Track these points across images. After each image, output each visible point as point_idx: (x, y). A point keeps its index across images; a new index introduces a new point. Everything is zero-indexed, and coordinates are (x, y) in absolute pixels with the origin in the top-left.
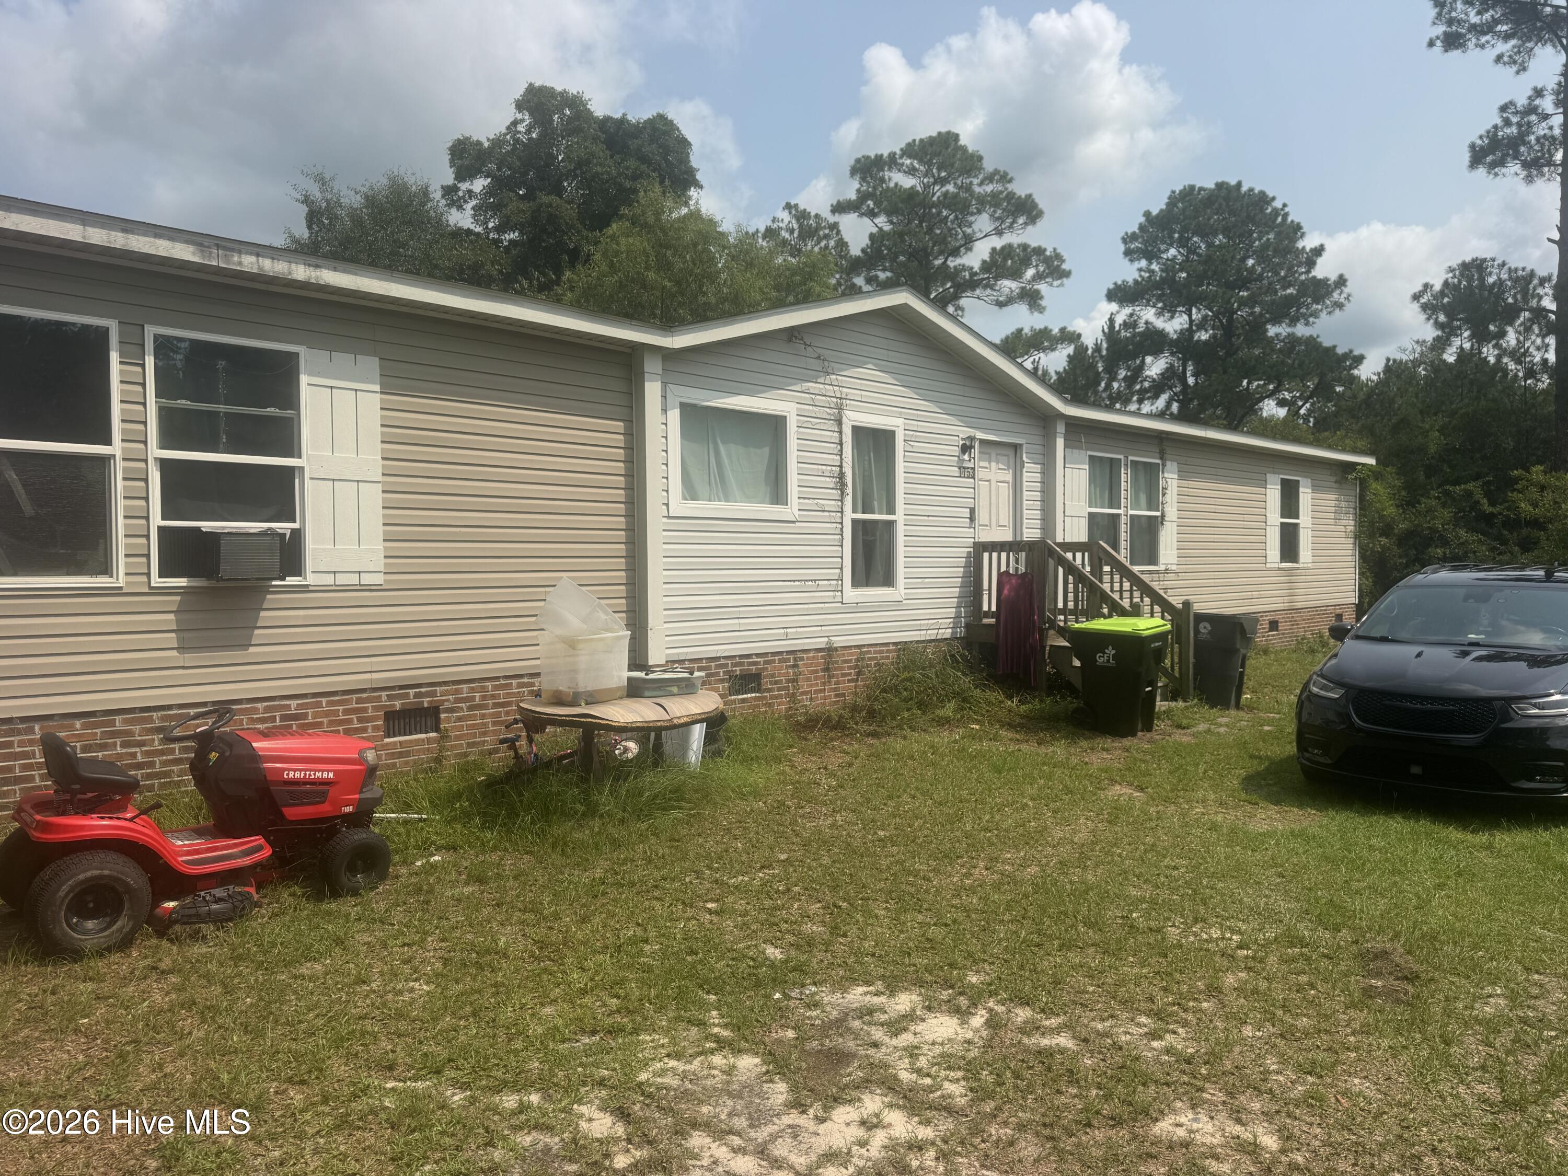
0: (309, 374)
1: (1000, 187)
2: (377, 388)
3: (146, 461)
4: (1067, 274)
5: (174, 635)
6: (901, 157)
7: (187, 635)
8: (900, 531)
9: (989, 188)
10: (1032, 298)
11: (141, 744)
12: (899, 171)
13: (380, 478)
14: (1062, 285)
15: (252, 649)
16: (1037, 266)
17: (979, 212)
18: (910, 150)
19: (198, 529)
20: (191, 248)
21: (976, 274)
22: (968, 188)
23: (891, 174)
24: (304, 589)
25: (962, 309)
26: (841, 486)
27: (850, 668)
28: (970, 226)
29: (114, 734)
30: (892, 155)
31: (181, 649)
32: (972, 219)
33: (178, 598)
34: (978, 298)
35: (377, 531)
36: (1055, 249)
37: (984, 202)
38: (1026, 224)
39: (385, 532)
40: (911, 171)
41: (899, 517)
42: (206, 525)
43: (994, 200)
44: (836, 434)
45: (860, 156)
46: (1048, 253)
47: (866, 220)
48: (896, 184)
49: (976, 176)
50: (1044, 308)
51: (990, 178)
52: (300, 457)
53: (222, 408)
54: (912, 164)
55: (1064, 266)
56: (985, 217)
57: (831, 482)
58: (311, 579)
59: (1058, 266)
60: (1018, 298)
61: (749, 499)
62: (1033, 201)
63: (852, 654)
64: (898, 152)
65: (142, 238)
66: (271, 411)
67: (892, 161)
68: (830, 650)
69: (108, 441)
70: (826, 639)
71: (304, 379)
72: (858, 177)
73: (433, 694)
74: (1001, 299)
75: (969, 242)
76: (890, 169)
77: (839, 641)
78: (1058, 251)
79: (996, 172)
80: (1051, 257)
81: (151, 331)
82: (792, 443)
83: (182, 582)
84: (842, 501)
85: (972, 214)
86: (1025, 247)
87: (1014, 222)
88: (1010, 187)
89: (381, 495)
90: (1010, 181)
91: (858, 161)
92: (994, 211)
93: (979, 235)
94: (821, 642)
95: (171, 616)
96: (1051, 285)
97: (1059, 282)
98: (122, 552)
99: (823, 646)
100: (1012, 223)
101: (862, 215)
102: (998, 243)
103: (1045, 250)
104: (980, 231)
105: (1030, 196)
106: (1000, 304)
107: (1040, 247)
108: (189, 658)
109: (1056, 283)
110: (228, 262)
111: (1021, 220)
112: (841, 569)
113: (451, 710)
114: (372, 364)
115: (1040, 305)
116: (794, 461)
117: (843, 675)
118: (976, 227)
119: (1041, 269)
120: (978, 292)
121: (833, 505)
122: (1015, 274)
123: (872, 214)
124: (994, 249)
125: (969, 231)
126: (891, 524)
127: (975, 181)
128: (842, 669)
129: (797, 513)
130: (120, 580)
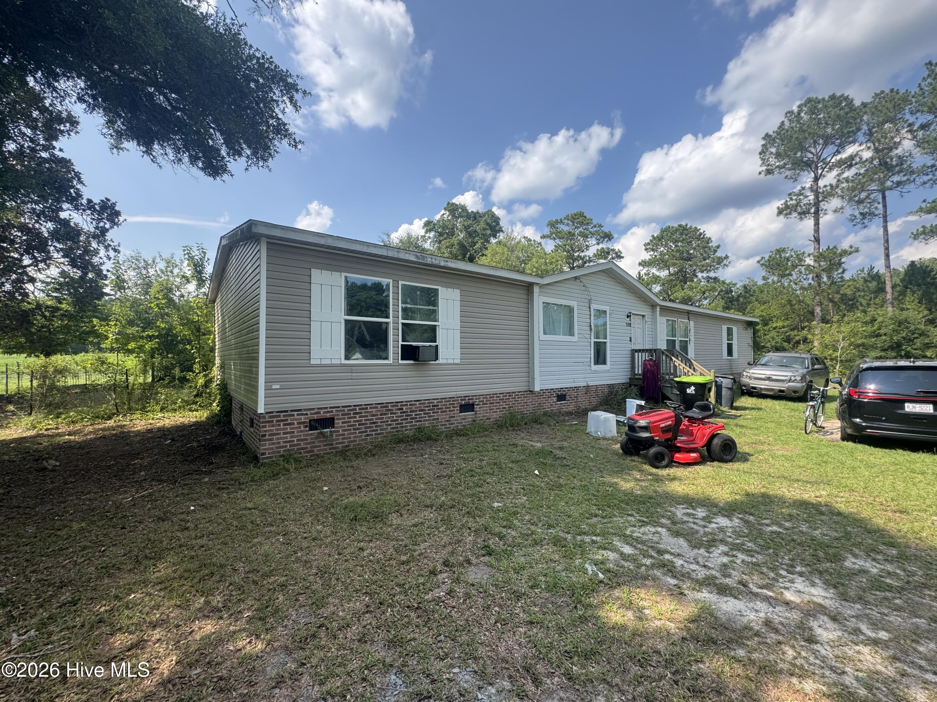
0: (441, 295)
1: (599, 229)
2: (459, 299)
3: (398, 324)
4: (623, 257)
5: (404, 379)
6: (564, 220)
7: (408, 379)
8: (608, 345)
9: (595, 229)
11: (395, 414)
12: (563, 225)
13: (460, 328)
16: (612, 255)
17: (592, 237)
18: (567, 218)
19: (411, 345)
20: (414, 256)
22: (588, 230)
23: (561, 226)
24: (439, 364)
26: (591, 329)
27: (593, 393)
29: (388, 410)
30: (561, 220)
31: (406, 383)
32: (588, 240)
33: (406, 367)
35: (458, 345)
36: (618, 250)
37: (593, 234)
38: (608, 241)
39: (461, 346)
40: (568, 225)
41: (608, 341)
42: (414, 344)
43: (597, 233)
44: (589, 312)
45: (550, 220)
47: (552, 241)
48: (561, 229)
49: (590, 226)
51: (595, 226)
52: (438, 322)
53: (419, 307)
54: (568, 222)
55: (622, 255)
56: (593, 239)
57: (588, 328)
58: (441, 361)
59: (620, 255)
61: (562, 335)
63: (594, 388)
64: (563, 218)
65: (402, 254)
66: (431, 307)
67: (561, 222)
68: (587, 387)
69: (388, 318)
70: (586, 383)
71: (440, 297)
72: (549, 227)
73: (472, 399)
75: (587, 247)
76: (560, 224)
77: (591, 384)
78: (620, 250)
79: (598, 224)
80: (617, 252)
81: (401, 283)
82: (576, 315)
83: (406, 362)
84: (590, 335)
85: (589, 238)
86: (608, 249)
88: (602, 229)
89: (460, 334)
90: (602, 227)
91: (549, 222)
92: (597, 237)
93: (591, 245)
95: (404, 373)
97: (620, 260)
98: (391, 353)
99: (585, 385)
100: (603, 241)
101: (551, 239)
102: (601, 246)
103: (615, 250)
104: (592, 243)
105: (609, 232)
107: (613, 249)
108: (409, 386)
110: (424, 261)
111: (606, 240)
112: (591, 358)
113: (477, 405)
114: (457, 292)
117: (591, 395)
118: (590, 242)
119: (614, 255)
121: (588, 336)
123: (554, 239)
124: (597, 250)
125: (587, 243)
126: (605, 343)
128: (591, 393)
129: (577, 339)
130: (390, 361)
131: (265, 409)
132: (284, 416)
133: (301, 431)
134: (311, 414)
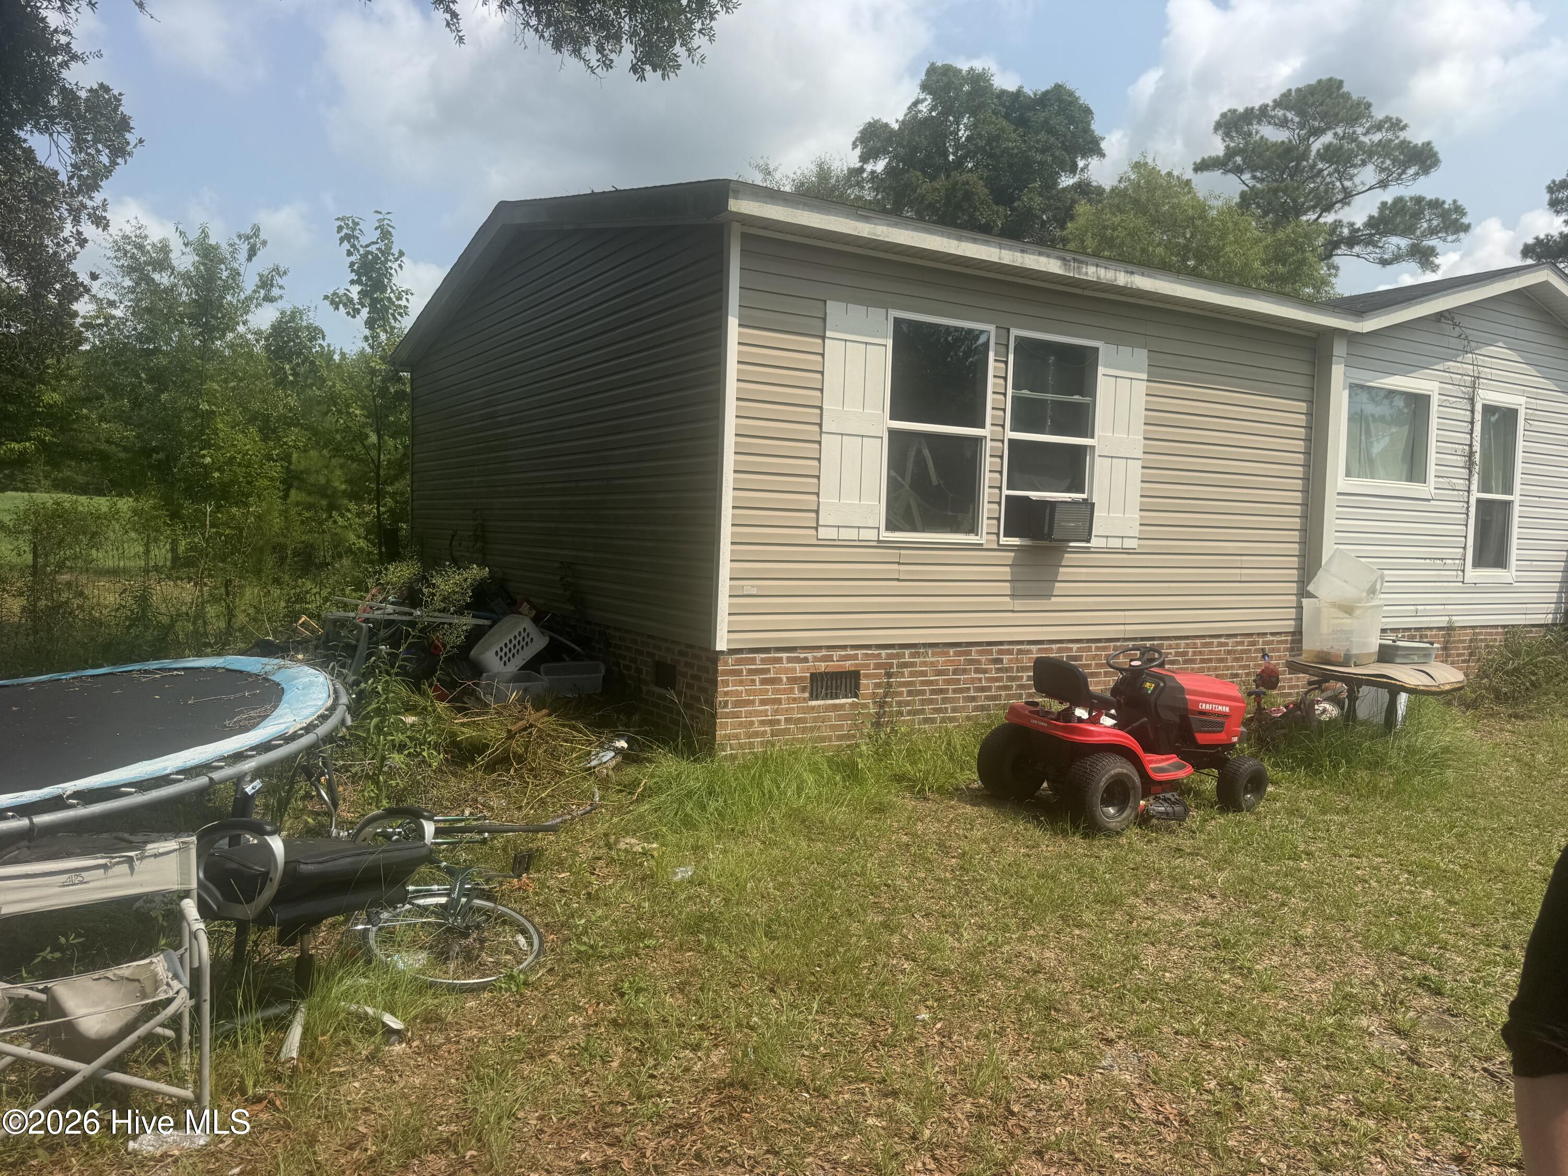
0: (1105, 366)
1: (1390, 136)
2: (1145, 376)
3: (1003, 441)
4: (1466, 228)
5: (1008, 584)
6: (1274, 109)
7: (1017, 584)
8: (1516, 512)
9: (1377, 137)
10: (1424, 256)
11: (985, 671)
12: (1270, 123)
13: (1141, 456)
14: (1457, 240)
15: (1053, 599)
16: (1430, 220)
17: (1364, 163)
18: (1284, 102)
19: (1027, 498)
20: (1059, 263)
21: (1359, 230)
22: (1353, 138)
23: (1260, 128)
24: (1088, 550)
25: (1337, 268)
26: (1471, 464)
27: (1464, 648)
28: (1351, 179)
29: (971, 662)
30: (1264, 109)
31: (1012, 596)
32: (1353, 171)
33: (1013, 554)
34: (1358, 256)
35: (1135, 500)
36: (1455, 202)
37: (1370, 153)
38: (1417, 174)
39: (1141, 503)
40: (1283, 123)
41: (1516, 497)
42: (1034, 495)
43: (1383, 149)
44: (1468, 413)
45: (1225, 110)
46: (1446, 206)
47: (1231, 177)
48: (1262, 137)
49: (1361, 125)
50: (1438, 266)
51: (1379, 127)
52: (1093, 437)
53: (1050, 396)
54: (1284, 115)
55: (1465, 220)
56: (1370, 168)
57: (1461, 461)
58: (1095, 542)
59: (1457, 220)
60: (1407, 255)
61: (1389, 477)
62: (1431, 149)
63: (1466, 635)
64: (1271, 104)
65: (1032, 257)
66: (1076, 397)
67: (1262, 114)
68: (1450, 629)
69: (983, 427)
70: (1447, 618)
71: (1101, 370)
72: (1220, 132)
73: (1161, 647)
74: (1386, 257)
75: (1348, 197)
76: (1259, 123)
77: (1459, 621)
78: (1459, 203)
79: (1388, 119)
80: (1450, 210)
81: (1014, 332)
82: (1434, 422)
83: (1015, 541)
84: (1469, 480)
85: (1355, 166)
86: (1419, 200)
87: (1404, 172)
88: (1402, 135)
89: (1140, 470)
90: (1404, 128)
91: (1224, 115)
92: (1383, 162)
93: (1361, 188)
94: (1443, 621)
95: (1008, 569)
96: (1445, 240)
97: (1455, 237)
98: (985, 516)
99: (1444, 625)
100: (1400, 175)
101: (1226, 172)
102: (1388, 196)
103: (1444, 202)
104: (1363, 183)
105: (1429, 143)
106: (1384, 262)
107: (1437, 200)
108: (1019, 604)
109: (1450, 238)
110: (1079, 273)
111: (1411, 171)
112: (1465, 548)
114: (1142, 355)
115: (1432, 263)
116: (1434, 439)
117: (1459, 655)
118: (1357, 180)
119: (1435, 223)
120: (1357, 249)
121: (1463, 485)
122: (1406, 231)
123: (1238, 171)
124: (1384, 204)
125: (1347, 184)
126: (1508, 505)
127: (1360, 130)
128: (1457, 648)
129: (1433, 491)
130: (982, 538)
131: (729, 641)
132: (763, 661)
133: (794, 699)
134: (816, 659)
